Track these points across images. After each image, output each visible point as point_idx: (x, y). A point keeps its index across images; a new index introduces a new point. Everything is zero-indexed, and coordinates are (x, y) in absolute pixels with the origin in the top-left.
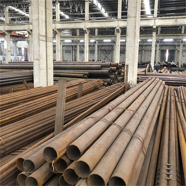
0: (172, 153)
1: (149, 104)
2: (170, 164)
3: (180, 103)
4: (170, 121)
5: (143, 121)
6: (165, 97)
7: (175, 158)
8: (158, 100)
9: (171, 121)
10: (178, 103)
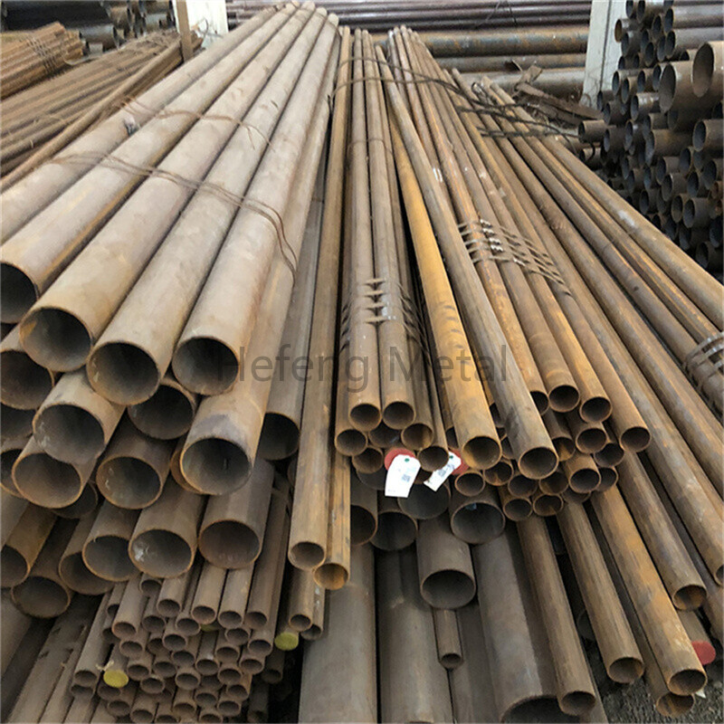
0: (384, 246)
1: (284, 96)
2: (378, 277)
3: (399, 85)
4: (370, 149)
5: (270, 154)
6: (344, 70)
7: (393, 259)
8: (318, 81)
9: (374, 147)
10: (392, 87)
